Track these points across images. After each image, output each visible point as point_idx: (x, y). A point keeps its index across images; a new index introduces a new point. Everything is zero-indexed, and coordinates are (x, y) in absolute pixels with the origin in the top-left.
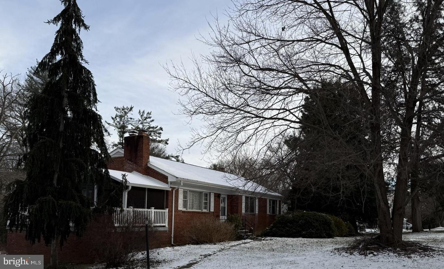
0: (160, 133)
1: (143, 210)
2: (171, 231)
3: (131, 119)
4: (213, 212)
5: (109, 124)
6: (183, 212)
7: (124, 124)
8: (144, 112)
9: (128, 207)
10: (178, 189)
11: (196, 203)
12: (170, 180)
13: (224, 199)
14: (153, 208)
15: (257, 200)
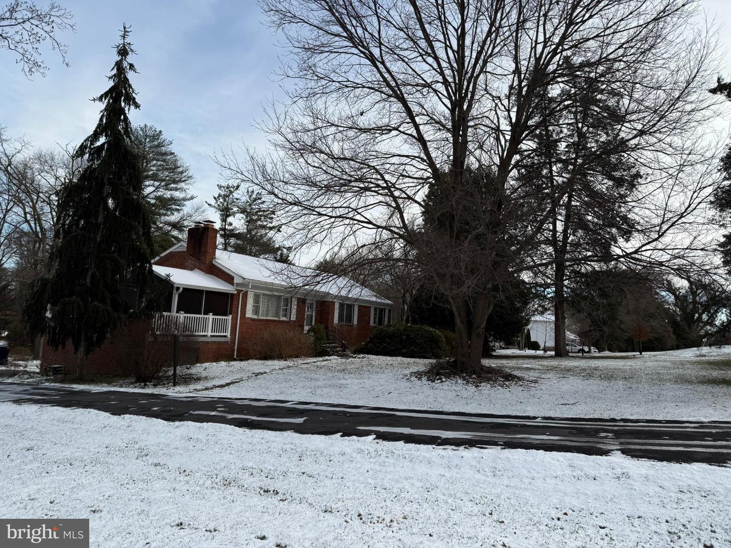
0: (272, 218)
1: (198, 316)
2: (235, 342)
3: (237, 199)
4: (295, 321)
5: (209, 205)
6: (253, 320)
7: (227, 205)
8: (253, 192)
9: (177, 312)
10: (247, 292)
11: (272, 309)
12: (236, 281)
13: (311, 305)
14: (211, 314)
15: (356, 309)
